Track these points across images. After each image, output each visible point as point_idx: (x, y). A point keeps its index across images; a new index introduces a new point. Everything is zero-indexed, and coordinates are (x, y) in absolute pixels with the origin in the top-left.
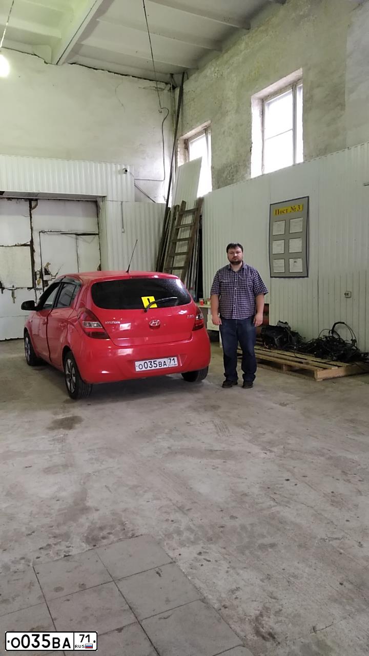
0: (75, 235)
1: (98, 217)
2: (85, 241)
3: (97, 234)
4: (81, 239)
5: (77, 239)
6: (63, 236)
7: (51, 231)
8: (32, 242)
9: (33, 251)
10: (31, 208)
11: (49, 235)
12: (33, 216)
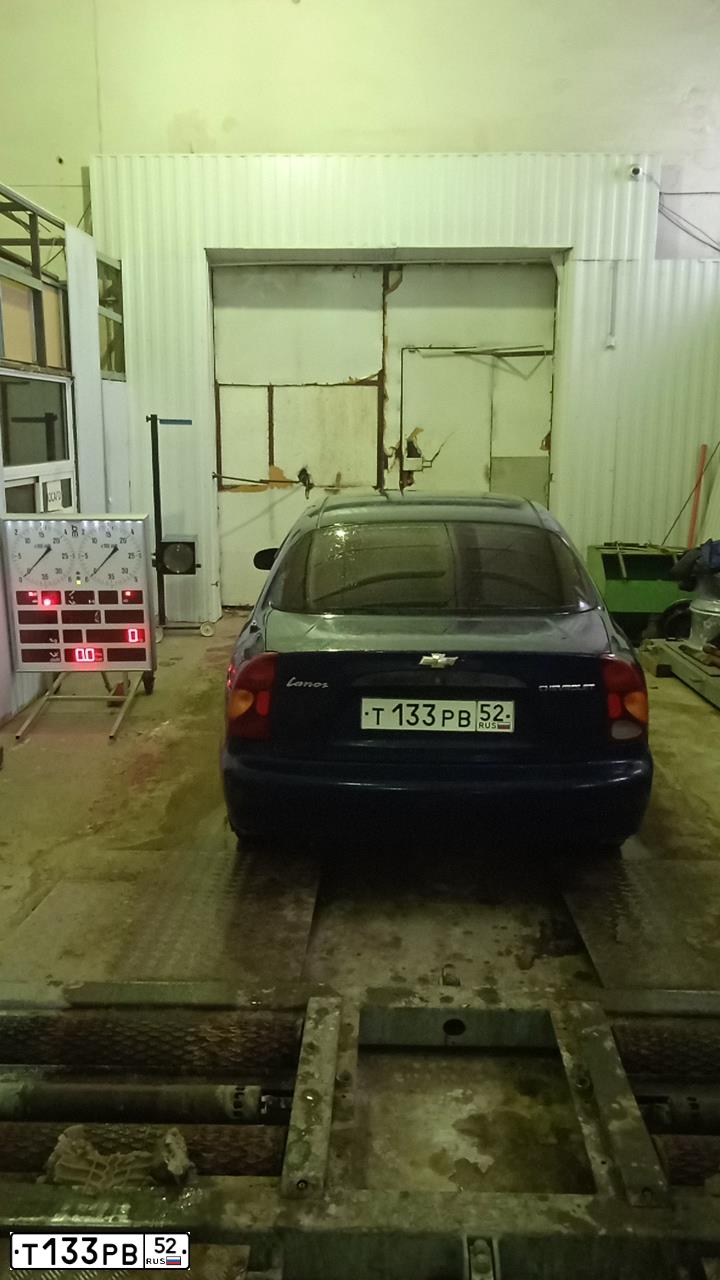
0: (488, 359)
1: (555, 305)
2: (515, 371)
3: (549, 353)
4: (508, 368)
5: (494, 366)
6: (462, 359)
7: (430, 348)
8: (382, 374)
9: (382, 397)
10: (387, 288)
11: (424, 357)
12: (388, 311)
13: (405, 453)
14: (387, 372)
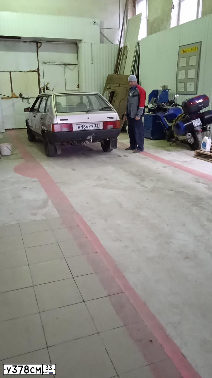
0: (64, 65)
1: (77, 53)
2: (69, 69)
3: (77, 65)
4: (67, 68)
5: (65, 68)
6: (57, 66)
7: (49, 63)
8: (38, 69)
9: (39, 75)
10: (38, 47)
11: (48, 65)
12: (39, 53)
13: (45, 89)
14: (39, 68)
